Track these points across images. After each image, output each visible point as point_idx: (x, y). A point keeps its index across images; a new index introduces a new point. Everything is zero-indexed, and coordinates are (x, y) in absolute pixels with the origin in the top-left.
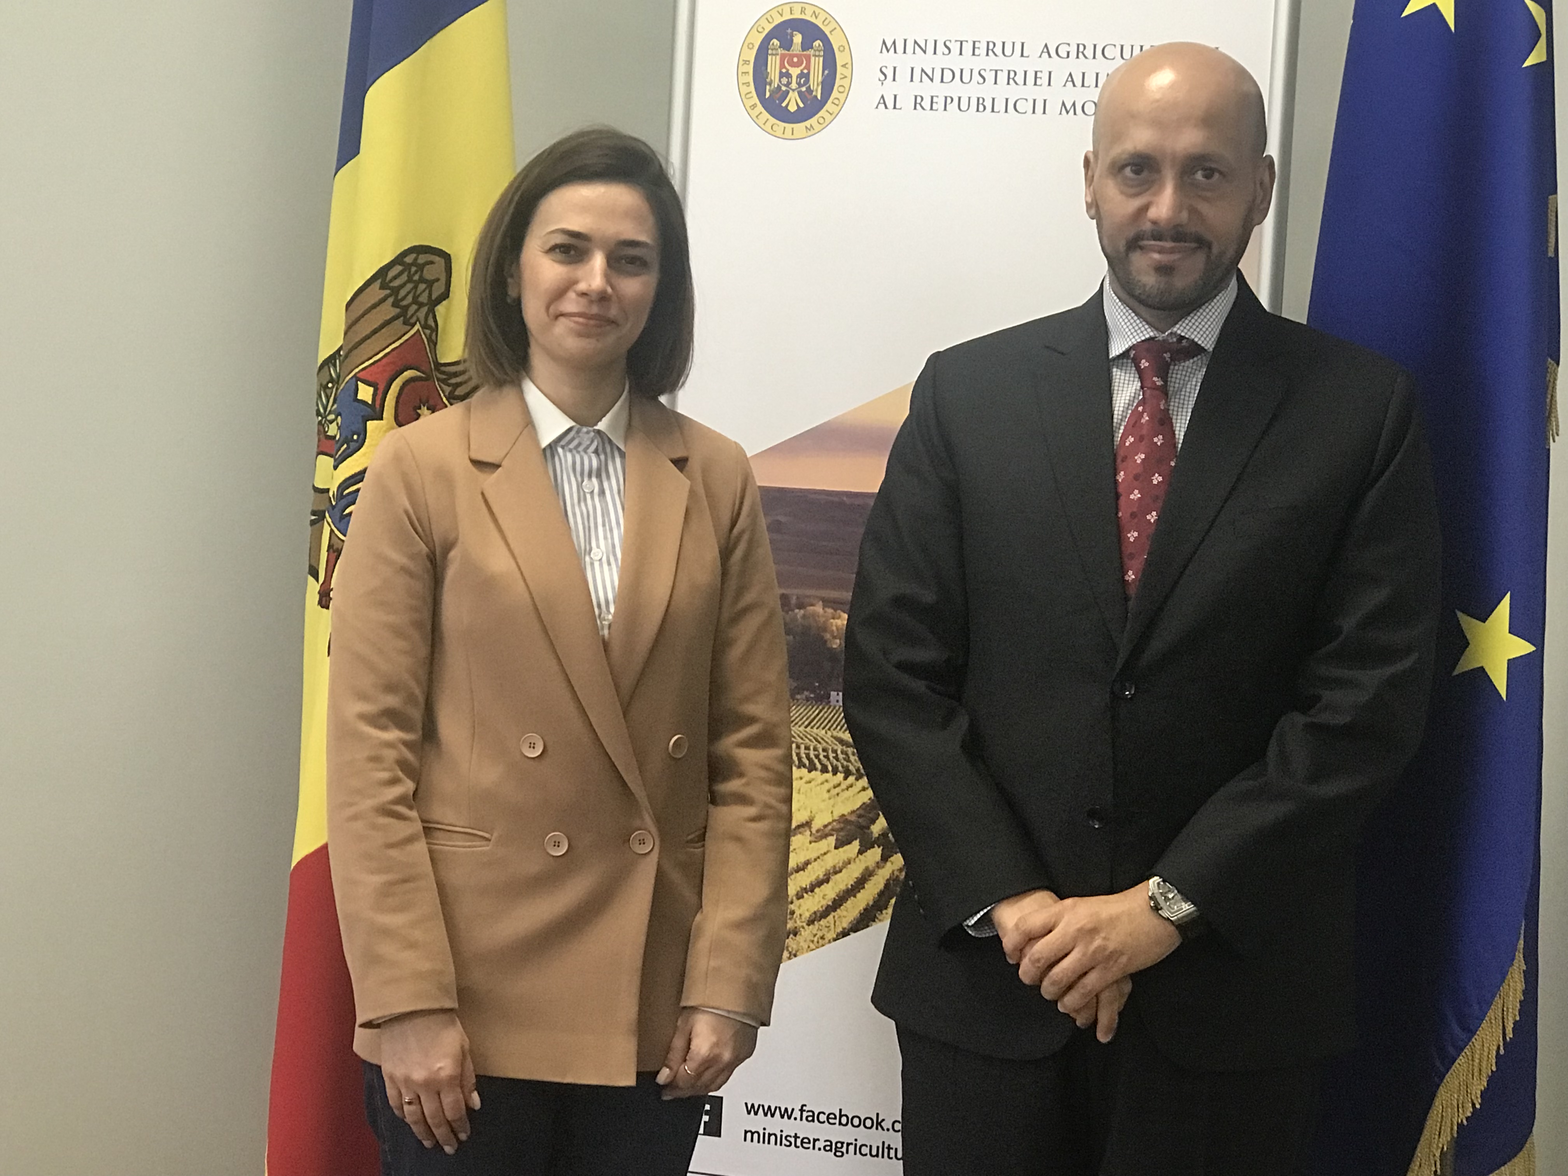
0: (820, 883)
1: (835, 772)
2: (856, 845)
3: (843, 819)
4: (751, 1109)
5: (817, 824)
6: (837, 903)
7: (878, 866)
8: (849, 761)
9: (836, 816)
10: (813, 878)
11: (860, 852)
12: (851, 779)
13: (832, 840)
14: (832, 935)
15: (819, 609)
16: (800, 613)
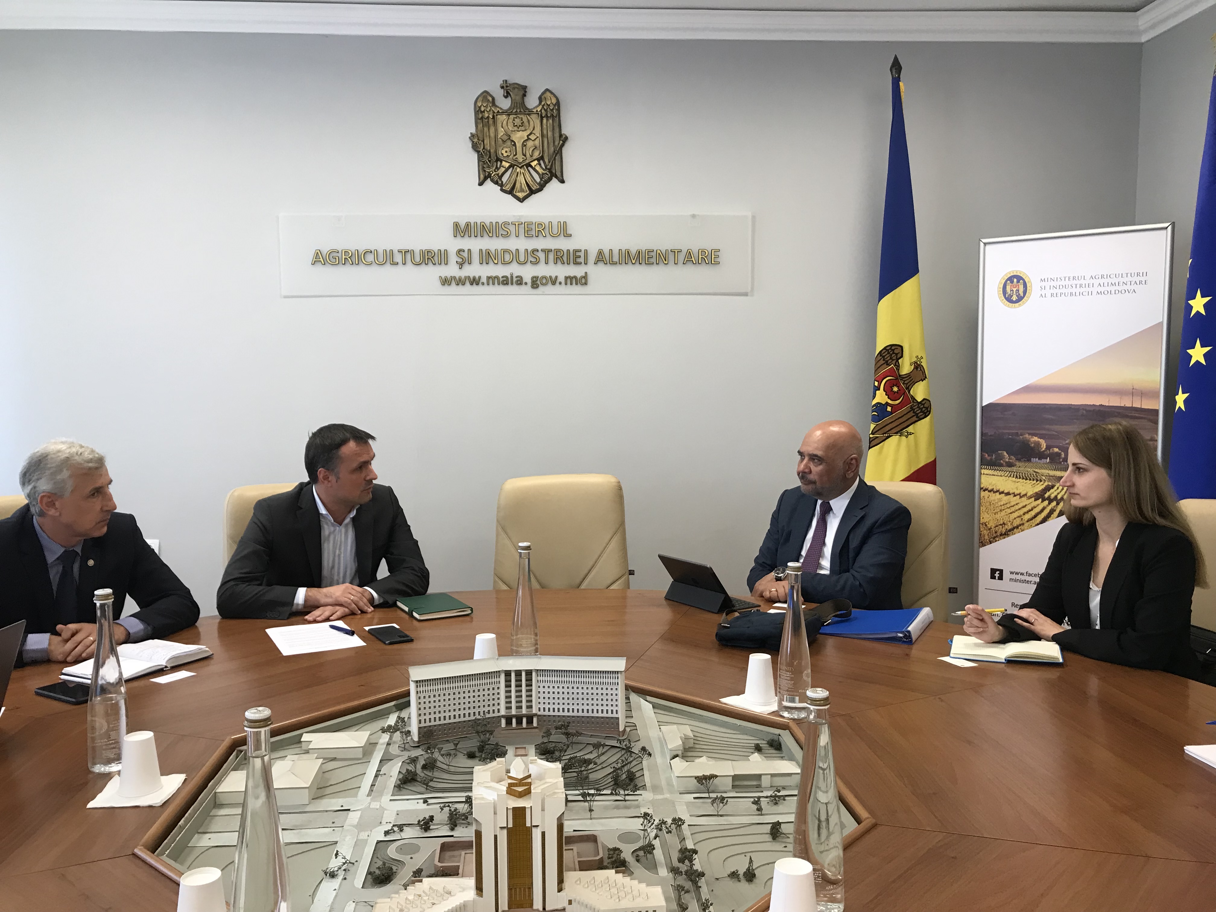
0: (1030, 511)
1: (1033, 480)
2: (1040, 500)
3: (1036, 493)
4: (1012, 573)
5: (1029, 495)
6: (1035, 516)
7: (1047, 506)
8: (1037, 477)
9: (1034, 492)
10: (1028, 509)
11: (1042, 502)
12: (1038, 482)
13: (1033, 499)
14: (1034, 525)
15: (1027, 436)
16: (1021, 437)
